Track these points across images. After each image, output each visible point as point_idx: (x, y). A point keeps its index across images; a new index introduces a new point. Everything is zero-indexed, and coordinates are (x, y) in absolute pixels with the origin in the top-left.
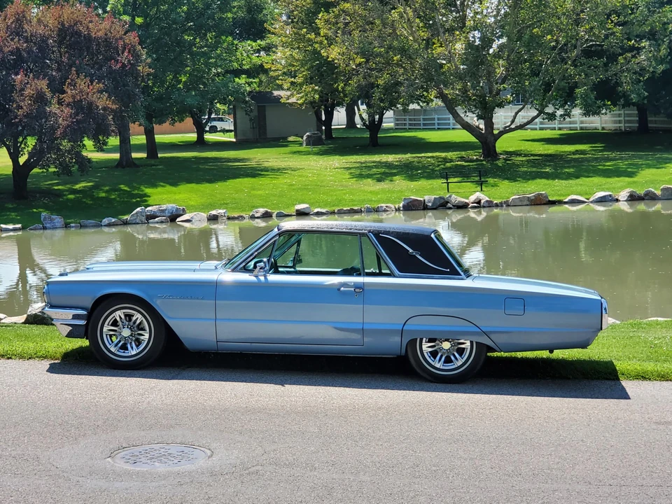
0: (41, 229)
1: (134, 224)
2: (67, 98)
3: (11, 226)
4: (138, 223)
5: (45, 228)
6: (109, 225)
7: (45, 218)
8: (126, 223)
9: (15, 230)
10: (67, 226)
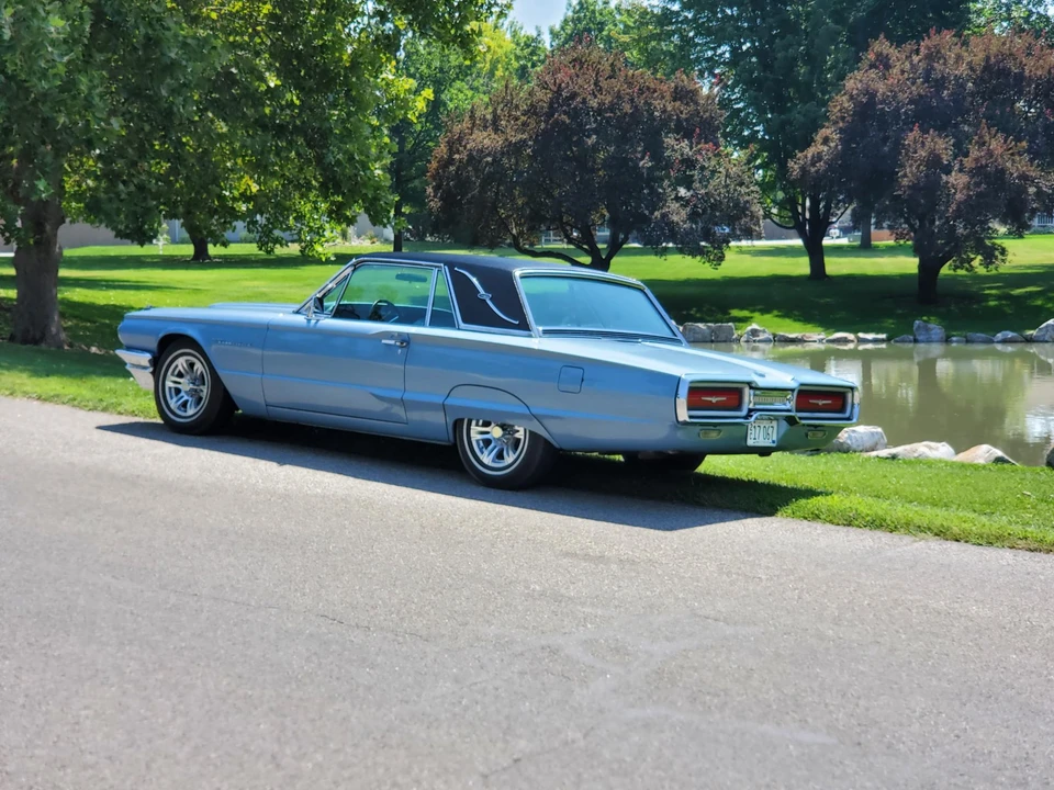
0: (910, 342)
1: (1041, 342)
2: (969, 163)
3: (870, 336)
4: (1047, 342)
5: (916, 341)
6: (1004, 341)
7: (919, 327)
8: (1030, 340)
9: (875, 341)
10: (947, 340)
